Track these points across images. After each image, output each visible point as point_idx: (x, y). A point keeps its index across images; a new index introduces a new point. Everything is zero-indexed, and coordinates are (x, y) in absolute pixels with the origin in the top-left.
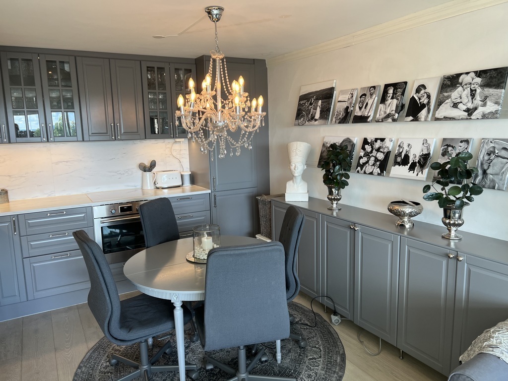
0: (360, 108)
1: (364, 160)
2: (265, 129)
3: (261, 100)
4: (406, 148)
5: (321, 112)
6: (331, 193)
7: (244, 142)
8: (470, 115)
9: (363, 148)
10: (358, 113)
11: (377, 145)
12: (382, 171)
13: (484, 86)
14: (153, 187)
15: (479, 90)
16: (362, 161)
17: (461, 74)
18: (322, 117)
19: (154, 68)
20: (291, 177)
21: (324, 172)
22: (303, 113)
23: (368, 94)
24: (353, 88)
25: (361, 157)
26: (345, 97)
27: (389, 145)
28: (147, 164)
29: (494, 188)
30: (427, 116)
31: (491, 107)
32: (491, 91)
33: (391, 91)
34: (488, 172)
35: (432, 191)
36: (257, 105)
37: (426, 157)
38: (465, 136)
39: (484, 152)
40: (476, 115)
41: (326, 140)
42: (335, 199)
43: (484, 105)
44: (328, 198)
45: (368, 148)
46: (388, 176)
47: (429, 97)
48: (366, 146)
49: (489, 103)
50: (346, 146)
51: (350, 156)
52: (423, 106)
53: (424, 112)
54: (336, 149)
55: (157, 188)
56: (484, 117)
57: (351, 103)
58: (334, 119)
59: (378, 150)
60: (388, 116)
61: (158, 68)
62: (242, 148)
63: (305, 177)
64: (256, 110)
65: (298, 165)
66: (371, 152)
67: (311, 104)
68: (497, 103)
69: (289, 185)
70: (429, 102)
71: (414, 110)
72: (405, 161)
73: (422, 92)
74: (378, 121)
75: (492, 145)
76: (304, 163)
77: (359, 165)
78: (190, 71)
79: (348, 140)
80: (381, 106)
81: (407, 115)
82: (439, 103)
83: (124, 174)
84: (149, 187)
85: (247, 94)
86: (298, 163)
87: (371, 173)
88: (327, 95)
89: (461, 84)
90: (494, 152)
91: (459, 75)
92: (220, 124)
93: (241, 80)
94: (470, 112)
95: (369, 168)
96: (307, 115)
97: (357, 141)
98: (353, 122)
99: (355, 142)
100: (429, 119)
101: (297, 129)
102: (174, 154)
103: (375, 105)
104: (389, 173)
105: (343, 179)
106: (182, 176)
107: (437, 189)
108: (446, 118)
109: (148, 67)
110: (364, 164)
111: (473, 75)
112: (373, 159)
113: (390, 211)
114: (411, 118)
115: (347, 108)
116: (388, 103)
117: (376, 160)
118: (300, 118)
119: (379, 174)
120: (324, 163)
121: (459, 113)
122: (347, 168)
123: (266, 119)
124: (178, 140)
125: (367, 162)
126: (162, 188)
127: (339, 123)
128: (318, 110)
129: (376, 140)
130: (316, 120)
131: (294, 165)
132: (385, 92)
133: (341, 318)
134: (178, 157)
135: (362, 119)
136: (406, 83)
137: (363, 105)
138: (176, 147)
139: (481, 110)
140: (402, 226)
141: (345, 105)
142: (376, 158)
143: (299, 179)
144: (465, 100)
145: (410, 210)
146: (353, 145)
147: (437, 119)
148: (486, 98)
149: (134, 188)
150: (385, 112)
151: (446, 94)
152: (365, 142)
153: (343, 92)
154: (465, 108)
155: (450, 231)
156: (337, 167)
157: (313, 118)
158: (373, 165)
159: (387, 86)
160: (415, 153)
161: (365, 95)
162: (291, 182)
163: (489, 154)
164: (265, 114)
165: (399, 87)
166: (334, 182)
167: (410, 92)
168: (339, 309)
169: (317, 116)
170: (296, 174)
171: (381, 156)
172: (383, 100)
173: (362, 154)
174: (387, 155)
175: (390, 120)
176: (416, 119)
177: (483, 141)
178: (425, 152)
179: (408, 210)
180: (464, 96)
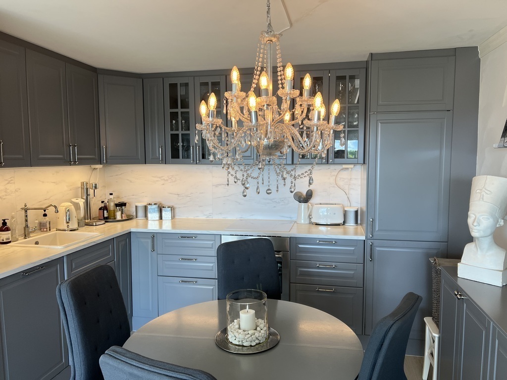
14: (307, 222)
55: (312, 223)
61: (314, 78)
65: (480, 218)
76: (498, 215)
84: (303, 220)
106: (345, 212)
124: (346, 166)
126: (316, 224)
131: (472, 217)
149: (289, 219)
170: (476, 234)
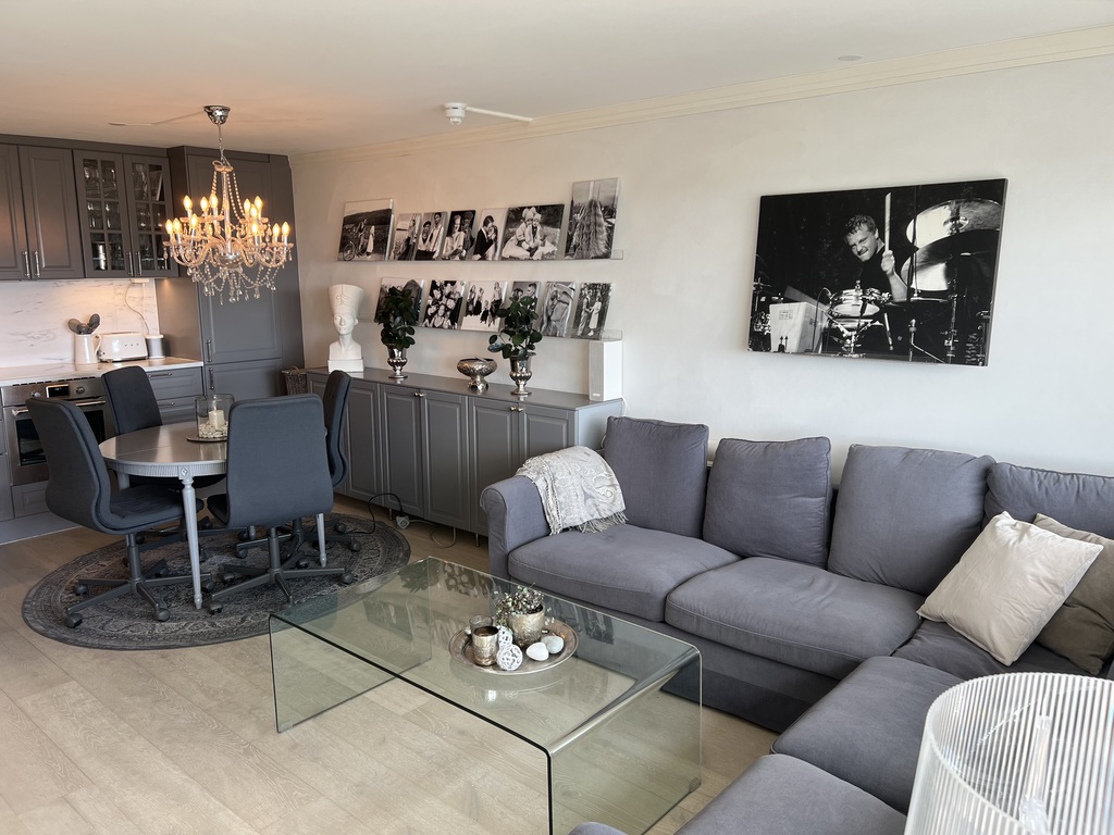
0: (424, 241)
1: (433, 309)
2: (292, 264)
3: (286, 228)
4: (478, 293)
5: (376, 242)
6: (392, 355)
7: (265, 281)
8: (532, 255)
9: (432, 294)
10: (422, 247)
11: (447, 289)
12: (453, 324)
13: (545, 223)
14: (96, 361)
15: (539, 228)
16: (430, 311)
17: (524, 208)
18: (375, 250)
19: (95, 161)
20: (336, 337)
21: (382, 326)
22: (349, 243)
23: (433, 223)
24: (415, 212)
25: (429, 306)
26: (406, 224)
27: (461, 290)
28: (83, 320)
29: (555, 336)
30: (494, 255)
31: (549, 248)
32: (549, 230)
33: (458, 221)
34: (552, 318)
35: (499, 342)
36: (281, 234)
37: (497, 303)
38: (533, 280)
39: (548, 297)
40: (537, 255)
41: (385, 282)
42: (398, 364)
43: (543, 245)
44: (389, 363)
45: (437, 294)
46: (459, 329)
47: (496, 231)
48: (435, 291)
49: (547, 243)
50: (410, 292)
51: (417, 305)
52: (491, 242)
53: (491, 250)
54: (396, 294)
55: (102, 361)
56: (544, 258)
57: (413, 233)
58: (392, 254)
59: (448, 297)
60: (456, 253)
61: (102, 161)
62: (263, 289)
63: (357, 336)
64: (280, 240)
65: (345, 318)
66: (441, 299)
67: (361, 230)
68: (553, 243)
69: (334, 348)
70: (496, 238)
71: (480, 246)
72: (477, 311)
73: (490, 225)
74: (444, 259)
75: (555, 289)
76: (355, 315)
77: (427, 316)
78: (159, 168)
79: (413, 284)
80: (448, 239)
81: (475, 253)
82: (506, 240)
83: (39, 338)
84: (88, 360)
85: (266, 220)
86: (345, 317)
87: (441, 327)
88: (382, 219)
89: (524, 219)
90: (556, 297)
91: (522, 209)
92: (231, 257)
93: (259, 202)
94: (532, 251)
95: (438, 321)
96: (357, 245)
97: (424, 284)
98: (416, 259)
99: (421, 286)
100: (496, 258)
101: (343, 267)
102: (132, 304)
103: (441, 237)
104: (461, 325)
105: (407, 335)
106: (148, 342)
107: (505, 340)
108: (512, 258)
109: (84, 160)
110: (433, 315)
111: (534, 209)
112: (442, 307)
113: (460, 370)
114: (479, 256)
115: (409, 239)
116: (455, 235)
117: (447, 309)
118: (346, 251)
119: (449, 328)
120: (382, 315)
121: (522, 253)
122: (411, 320)
123: (294, 252)
124: (137, 280)
125: (436, 312)
126: (113, 361)
127: (399, 259)
128: (371, 239)
129: (446, 283)
130: (368, 254)
131: (339, 319)
132: (452, 222)
133: (410, 519)
134: (138, 309)
135: (426, 256)
136: (474, 212)
137: (428, 237)
138: (134, 292)
139: (540, 250)
140: (474, 388)
141: (406, 235)
142: (446, 306)
143: (348, 339)
144: (528, 238)
145: (480, 367)
146: (420, 291)
147: (503, 259)
148: (545, 236)
149: (59, 362)
150: (452, 248)
151: (511, 230)
152: (434, 285)
153: (402, 217)
154: (527, 247)
155: (518, 385)
156: (398, 319)
157: (364, 251)
158: (443, 316)
159: (454, 214)
160: (487, 300)
161: (429, 223)
162: (337, 343)
163: (552, 299)
164: (292, 245)
165: (467, 216)
166: (396, 339)
167: (479, 225)
168: (407, 508)
169: (370, 248)
170: (343, 332)
171: (451, 304)
172: (450, 232)
173: (430, 302)
174: (459, 302)
175: (457, 258)
176: (484, 258)
177: (549, 284)
178: (497, 298)
179: (478, 367)
180: (527, 234)
